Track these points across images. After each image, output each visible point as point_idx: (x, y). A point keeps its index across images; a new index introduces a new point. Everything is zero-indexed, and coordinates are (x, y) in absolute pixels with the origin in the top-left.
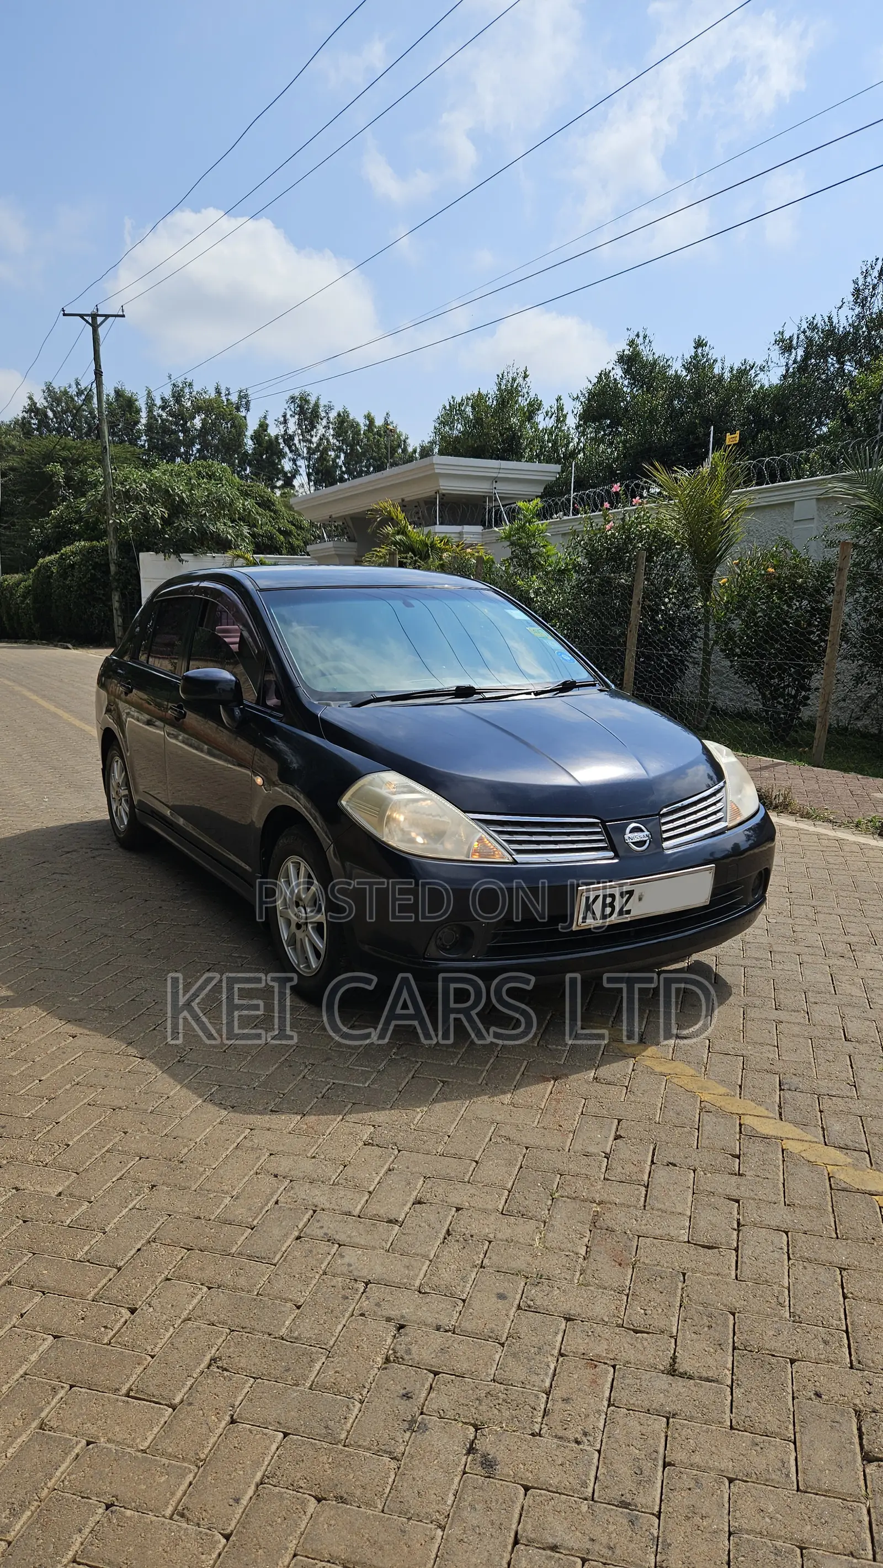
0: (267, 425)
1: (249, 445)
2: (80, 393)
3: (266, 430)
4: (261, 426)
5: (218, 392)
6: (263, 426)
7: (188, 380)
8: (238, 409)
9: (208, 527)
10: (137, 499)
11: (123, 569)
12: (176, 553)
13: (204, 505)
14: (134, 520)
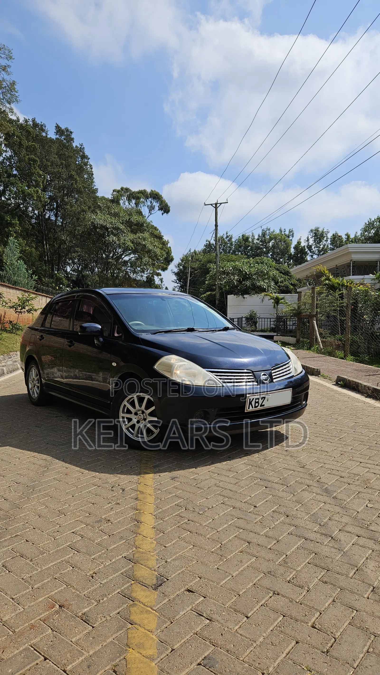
0: (301, 242)
1: (292, 251)
2: (227, 237)
3: (300, 244)
4: (298, 243)
5: (281, 231)
6: (299, 243)
7: (269, 228)
8: (288, 237)
9: (256, 283)
10: (228, 274)
11: (221, 302)
12: (242, 295)
13: (255, 274)
14: (225, 282)
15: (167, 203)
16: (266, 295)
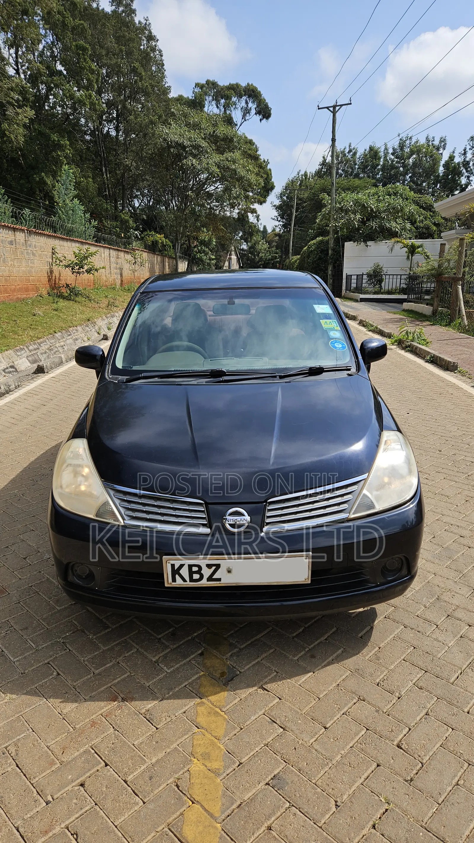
0: (454, 157)
1: (441, 169)
2: (350, 151)
3: (453, 160)
4: (450, 157)
5: (427, 139)
6: (452, 158)
7: (410, 136)
8: (438, 149)
9: (385, 225)
10: (347, 211)
11: (335, 252)
12: (365, 241)
13: (384, 211)
14: (343, 224)
15: (267, 103)
16: (398, 242)
